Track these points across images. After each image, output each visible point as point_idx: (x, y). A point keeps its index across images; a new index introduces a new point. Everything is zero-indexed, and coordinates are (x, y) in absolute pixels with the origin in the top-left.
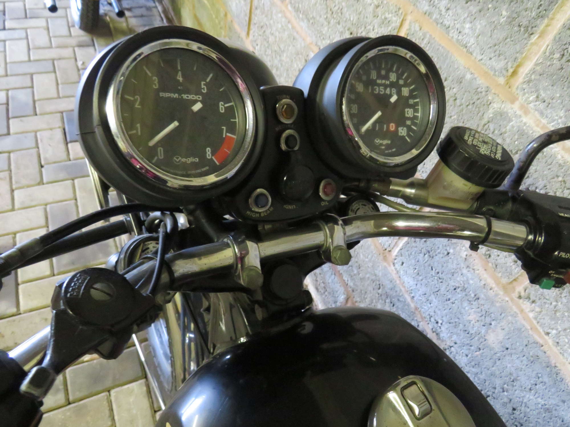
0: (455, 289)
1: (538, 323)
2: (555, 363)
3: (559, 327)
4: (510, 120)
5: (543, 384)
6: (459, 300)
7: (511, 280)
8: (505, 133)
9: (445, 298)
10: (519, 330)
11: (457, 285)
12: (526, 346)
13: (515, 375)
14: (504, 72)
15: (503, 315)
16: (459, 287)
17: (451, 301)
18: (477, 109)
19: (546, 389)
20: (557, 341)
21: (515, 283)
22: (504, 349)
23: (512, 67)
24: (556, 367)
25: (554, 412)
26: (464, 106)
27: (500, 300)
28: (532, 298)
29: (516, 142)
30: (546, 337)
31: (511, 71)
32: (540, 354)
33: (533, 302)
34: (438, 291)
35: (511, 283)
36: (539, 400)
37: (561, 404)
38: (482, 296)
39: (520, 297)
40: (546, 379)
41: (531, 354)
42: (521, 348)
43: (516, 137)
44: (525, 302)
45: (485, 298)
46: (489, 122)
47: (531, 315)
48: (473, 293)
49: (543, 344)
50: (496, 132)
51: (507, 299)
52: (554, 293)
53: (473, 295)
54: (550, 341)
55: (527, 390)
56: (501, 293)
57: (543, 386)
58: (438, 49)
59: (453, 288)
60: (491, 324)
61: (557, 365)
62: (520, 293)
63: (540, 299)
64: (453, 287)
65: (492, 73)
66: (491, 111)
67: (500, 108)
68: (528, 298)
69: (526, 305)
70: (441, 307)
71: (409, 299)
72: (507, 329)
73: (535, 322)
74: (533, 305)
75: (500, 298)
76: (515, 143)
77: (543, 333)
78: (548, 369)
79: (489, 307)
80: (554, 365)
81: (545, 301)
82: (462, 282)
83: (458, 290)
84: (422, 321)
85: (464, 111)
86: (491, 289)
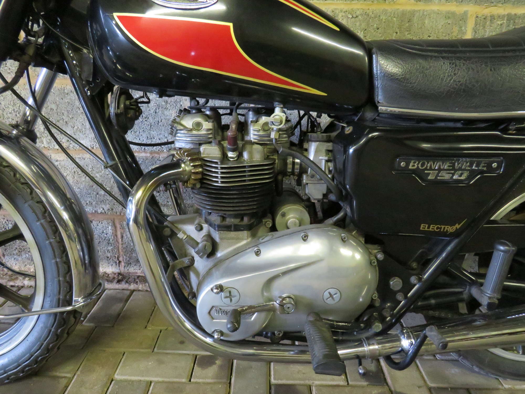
6: (162, 115)
9: (157, 124)
11: (155, 109)
16: (156, 109)
17: (160, 121)
34: (151, 126)
53: (164, 103)
82: (155, 104)
83: (157, 111)
84: (160, 155)
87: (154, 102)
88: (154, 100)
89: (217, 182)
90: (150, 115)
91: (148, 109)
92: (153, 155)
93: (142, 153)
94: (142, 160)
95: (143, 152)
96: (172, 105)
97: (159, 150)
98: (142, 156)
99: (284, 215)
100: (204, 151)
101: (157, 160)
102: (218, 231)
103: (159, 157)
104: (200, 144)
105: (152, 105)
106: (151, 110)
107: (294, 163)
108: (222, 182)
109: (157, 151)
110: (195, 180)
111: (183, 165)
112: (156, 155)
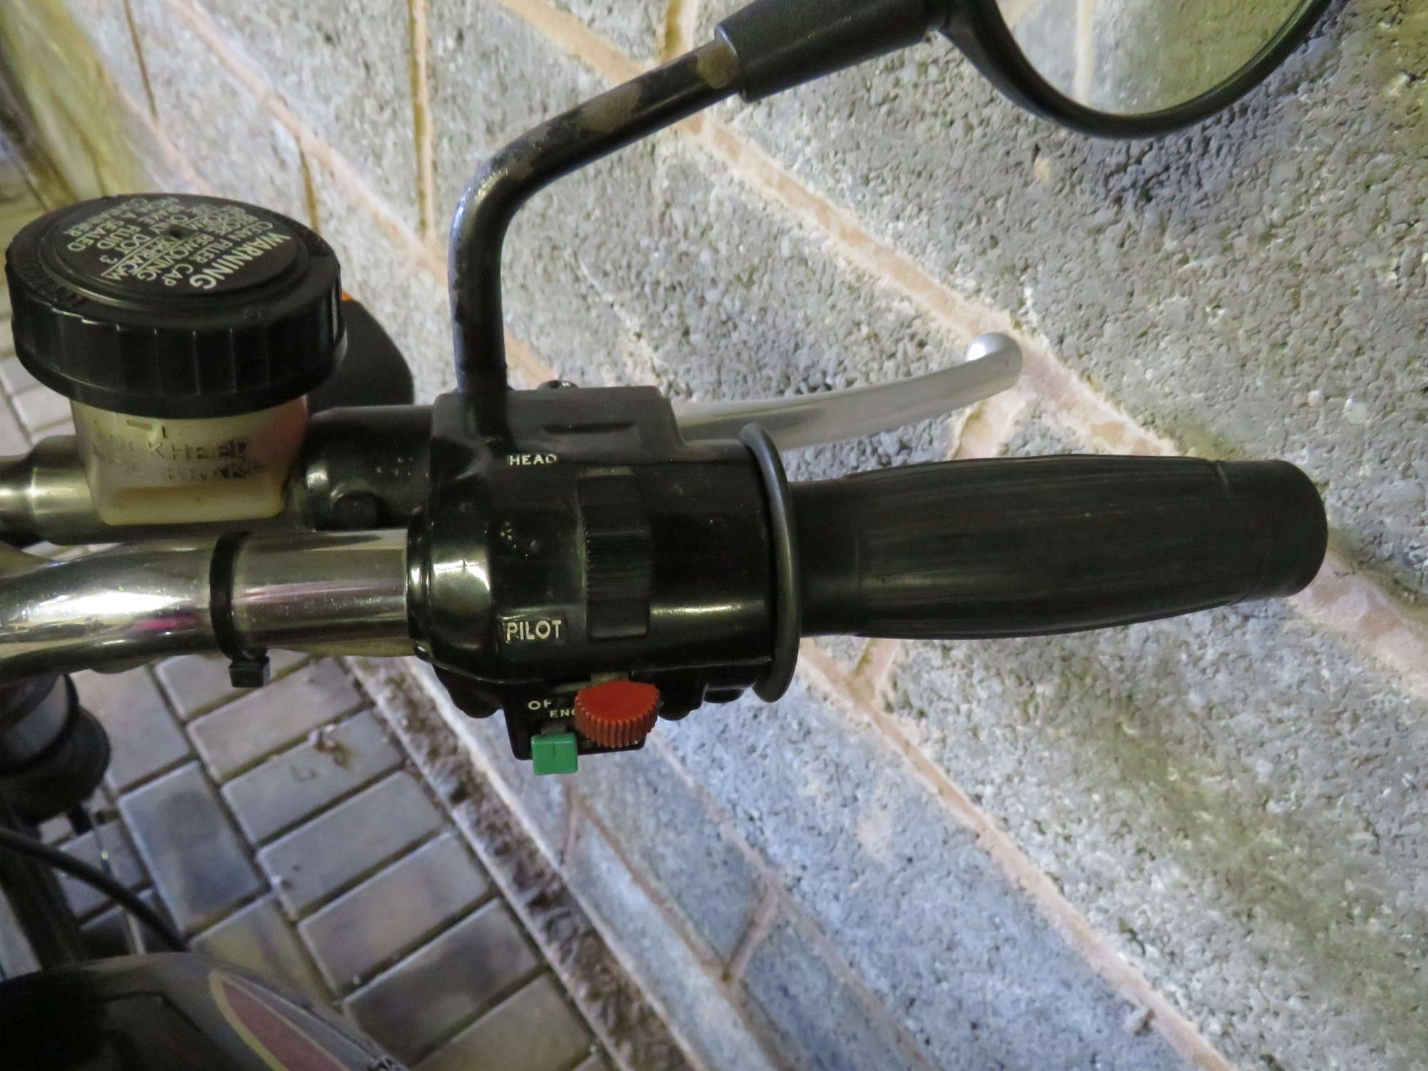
0: (755, 716)
1: (948, 771)
2: (1018, 880)
3: (994, 775)
4: (709, 187)
5: (1011, 942)
6: (774, 746)
7: (857, 660)
8: (710, 227)
9: (745, 747)
10: (917, 801)
12: (945, 842)
13: (946, 931)
14: (648, 40)
15: (872, 766)
17: (758, 751)
18: (632, 174)
19: (1020, 956)
20: (1002, 814)
21: (868, 670)
22: (904, 862)
23: (660, 20)
24: (1022, 889)
25: (1056, 1018)
26: (605, 174)
27: (853, 726)
28: (916, 703)
29: (741, 248)
30: (977, 809)
31: (661, 30)
32: (980, 859)
33: (922, 714)
35: (859, 671)
36: (1017, 990)
37: (1063, 992)
38: (814, 723)
39: (889, 708)
40: (1012, 929)
41: (962, 864)
42: (936, 852)
43: (736, 231)
44: (904, 720)
45: (822, 727)
46: (668, 205)
47: (928, 753)
48: (794, 718)
49: (979, 830)
50: (692, 230)
51: (866, 718)
52: (955, 678)
53: (795, 726)
54: (986, 817)
55: (984, 966)
56: (849, 704)
57: (1014, 947)
58: (501, 20)
59: (751, 715)
60: (855, 799)
61: (1024, 883)
62: (885, 696)
63: (931, 702)
64: (749, 710)
65: (626, 52)
66: (662, 169)
67: (676, 155)
68: (907, 704)
69: (909, 727)
70: (744, 774)
71: (677, 766)
72: (892, 805)
73: (941, 771)
74: (924, 722)
75: (851, 720)
76: (738, 252)
77: (967, 799)
78: (1009, 900)
79: (836, 750)
80: (1015, 886)
81: (943, 704)
84: (722, 821)
85: (609, 191)
86: (825, 699)
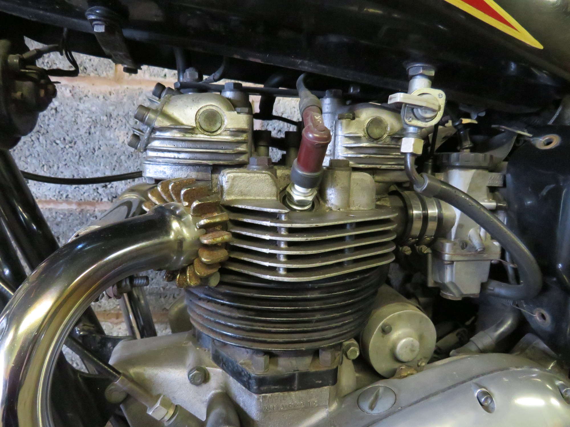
87: (86, 116)
88: (88, 112)
89: (273, 270)
90: (79, 138)
91: (76, 127)
92: (83, 207)
93: (61, 203)
94: (62, 216)
95: (64, 201)
96: (120, 122)
97: (94, 199)
98: (62, 210)
99: (386, 331)
100: (232, 186)
101: (91, 215)
102: (259, 392)
103: (94, 211)
104: (216, 169)
105: (83, 120)
106: (81, 129)
107: (425, 218)
108: (290, 271)
109: (91, 199)
110: (208, 266)
111: (175, 225)
112: (88, 207)
